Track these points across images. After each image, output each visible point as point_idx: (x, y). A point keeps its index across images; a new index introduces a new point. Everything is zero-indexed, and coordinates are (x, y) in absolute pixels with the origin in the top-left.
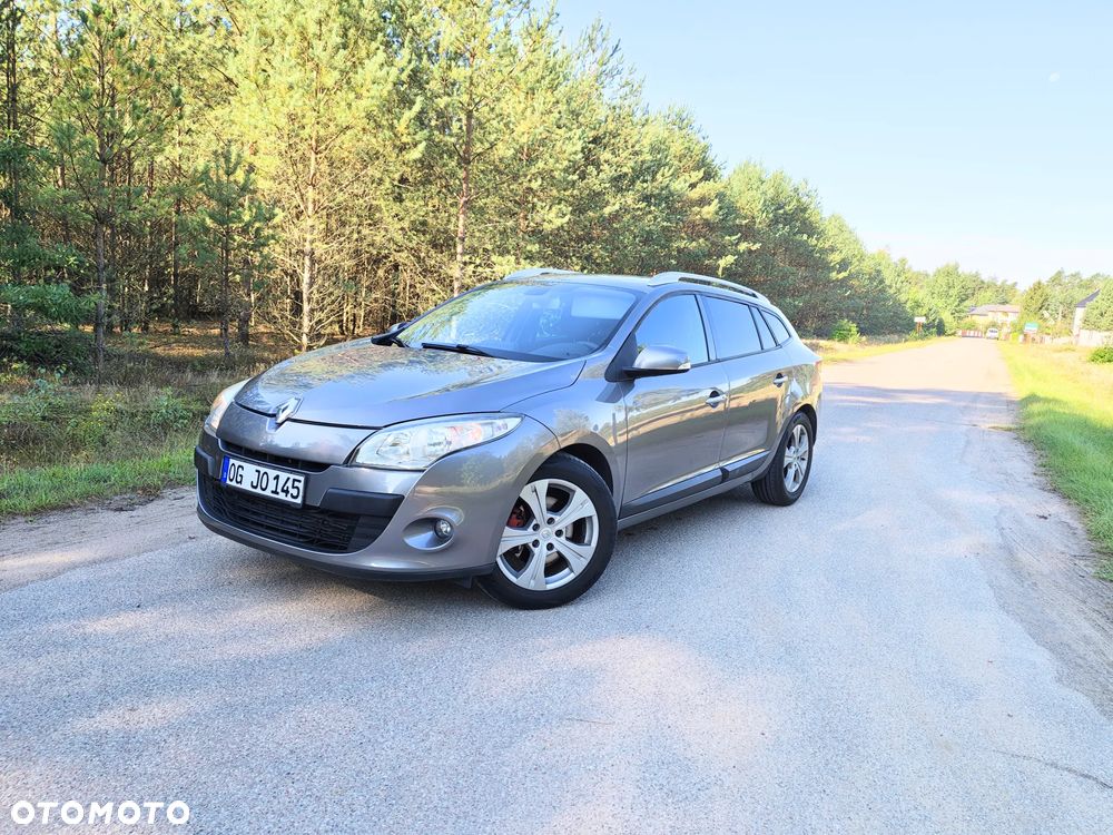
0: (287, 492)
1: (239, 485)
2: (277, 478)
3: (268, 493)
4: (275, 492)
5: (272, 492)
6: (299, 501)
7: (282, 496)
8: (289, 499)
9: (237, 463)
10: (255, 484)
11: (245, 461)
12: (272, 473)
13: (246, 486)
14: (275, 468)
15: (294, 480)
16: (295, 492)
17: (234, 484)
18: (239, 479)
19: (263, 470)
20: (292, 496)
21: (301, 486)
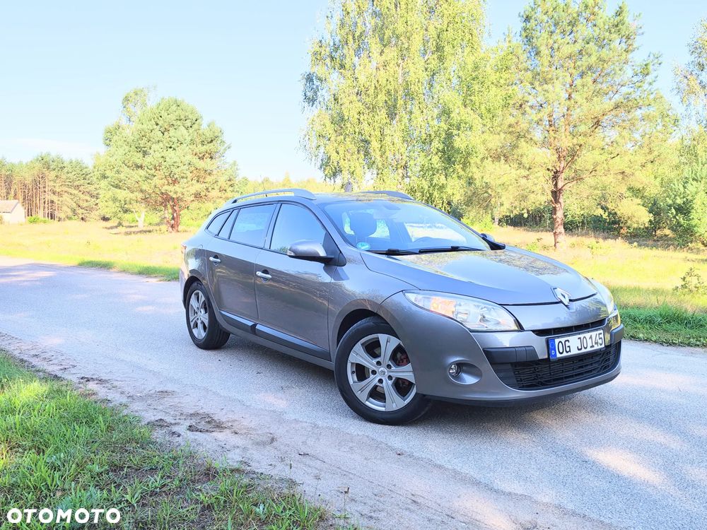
0: (596, 343)
1: (569, 354)
2: (591, 337)
3: (589, 349)
4: (592, 346)
5: (591, 347)
6: (603, 346)
7: (596, 347)
8: (600, 347)
9: (563, 340)
10: (580, 348)
11: (569, 336)
12: (588, 335)
13: (574, 351)
14: (588, 332)
15: (599, 334)
16: (600, 341)
17: (565, 354)
18: (568, 350)
19: (582, 336)
20: (601, 345)
21: (602, 336)
